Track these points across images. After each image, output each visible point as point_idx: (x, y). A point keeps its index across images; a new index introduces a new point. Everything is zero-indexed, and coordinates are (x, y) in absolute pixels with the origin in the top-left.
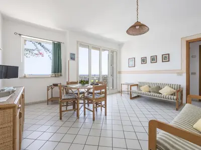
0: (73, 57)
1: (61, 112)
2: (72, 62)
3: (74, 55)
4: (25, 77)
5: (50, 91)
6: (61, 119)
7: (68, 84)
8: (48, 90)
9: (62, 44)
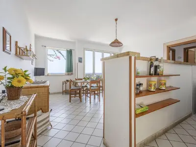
0: (80, 60)
1: (70, 97)
2: (80, 64)
3: (81, 58)
4: (48, 75)
5: (65, 85)
6: (70, 101)
7: (76, 80)
8: (63, 84)
9: (73, 51)
